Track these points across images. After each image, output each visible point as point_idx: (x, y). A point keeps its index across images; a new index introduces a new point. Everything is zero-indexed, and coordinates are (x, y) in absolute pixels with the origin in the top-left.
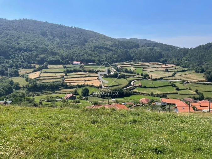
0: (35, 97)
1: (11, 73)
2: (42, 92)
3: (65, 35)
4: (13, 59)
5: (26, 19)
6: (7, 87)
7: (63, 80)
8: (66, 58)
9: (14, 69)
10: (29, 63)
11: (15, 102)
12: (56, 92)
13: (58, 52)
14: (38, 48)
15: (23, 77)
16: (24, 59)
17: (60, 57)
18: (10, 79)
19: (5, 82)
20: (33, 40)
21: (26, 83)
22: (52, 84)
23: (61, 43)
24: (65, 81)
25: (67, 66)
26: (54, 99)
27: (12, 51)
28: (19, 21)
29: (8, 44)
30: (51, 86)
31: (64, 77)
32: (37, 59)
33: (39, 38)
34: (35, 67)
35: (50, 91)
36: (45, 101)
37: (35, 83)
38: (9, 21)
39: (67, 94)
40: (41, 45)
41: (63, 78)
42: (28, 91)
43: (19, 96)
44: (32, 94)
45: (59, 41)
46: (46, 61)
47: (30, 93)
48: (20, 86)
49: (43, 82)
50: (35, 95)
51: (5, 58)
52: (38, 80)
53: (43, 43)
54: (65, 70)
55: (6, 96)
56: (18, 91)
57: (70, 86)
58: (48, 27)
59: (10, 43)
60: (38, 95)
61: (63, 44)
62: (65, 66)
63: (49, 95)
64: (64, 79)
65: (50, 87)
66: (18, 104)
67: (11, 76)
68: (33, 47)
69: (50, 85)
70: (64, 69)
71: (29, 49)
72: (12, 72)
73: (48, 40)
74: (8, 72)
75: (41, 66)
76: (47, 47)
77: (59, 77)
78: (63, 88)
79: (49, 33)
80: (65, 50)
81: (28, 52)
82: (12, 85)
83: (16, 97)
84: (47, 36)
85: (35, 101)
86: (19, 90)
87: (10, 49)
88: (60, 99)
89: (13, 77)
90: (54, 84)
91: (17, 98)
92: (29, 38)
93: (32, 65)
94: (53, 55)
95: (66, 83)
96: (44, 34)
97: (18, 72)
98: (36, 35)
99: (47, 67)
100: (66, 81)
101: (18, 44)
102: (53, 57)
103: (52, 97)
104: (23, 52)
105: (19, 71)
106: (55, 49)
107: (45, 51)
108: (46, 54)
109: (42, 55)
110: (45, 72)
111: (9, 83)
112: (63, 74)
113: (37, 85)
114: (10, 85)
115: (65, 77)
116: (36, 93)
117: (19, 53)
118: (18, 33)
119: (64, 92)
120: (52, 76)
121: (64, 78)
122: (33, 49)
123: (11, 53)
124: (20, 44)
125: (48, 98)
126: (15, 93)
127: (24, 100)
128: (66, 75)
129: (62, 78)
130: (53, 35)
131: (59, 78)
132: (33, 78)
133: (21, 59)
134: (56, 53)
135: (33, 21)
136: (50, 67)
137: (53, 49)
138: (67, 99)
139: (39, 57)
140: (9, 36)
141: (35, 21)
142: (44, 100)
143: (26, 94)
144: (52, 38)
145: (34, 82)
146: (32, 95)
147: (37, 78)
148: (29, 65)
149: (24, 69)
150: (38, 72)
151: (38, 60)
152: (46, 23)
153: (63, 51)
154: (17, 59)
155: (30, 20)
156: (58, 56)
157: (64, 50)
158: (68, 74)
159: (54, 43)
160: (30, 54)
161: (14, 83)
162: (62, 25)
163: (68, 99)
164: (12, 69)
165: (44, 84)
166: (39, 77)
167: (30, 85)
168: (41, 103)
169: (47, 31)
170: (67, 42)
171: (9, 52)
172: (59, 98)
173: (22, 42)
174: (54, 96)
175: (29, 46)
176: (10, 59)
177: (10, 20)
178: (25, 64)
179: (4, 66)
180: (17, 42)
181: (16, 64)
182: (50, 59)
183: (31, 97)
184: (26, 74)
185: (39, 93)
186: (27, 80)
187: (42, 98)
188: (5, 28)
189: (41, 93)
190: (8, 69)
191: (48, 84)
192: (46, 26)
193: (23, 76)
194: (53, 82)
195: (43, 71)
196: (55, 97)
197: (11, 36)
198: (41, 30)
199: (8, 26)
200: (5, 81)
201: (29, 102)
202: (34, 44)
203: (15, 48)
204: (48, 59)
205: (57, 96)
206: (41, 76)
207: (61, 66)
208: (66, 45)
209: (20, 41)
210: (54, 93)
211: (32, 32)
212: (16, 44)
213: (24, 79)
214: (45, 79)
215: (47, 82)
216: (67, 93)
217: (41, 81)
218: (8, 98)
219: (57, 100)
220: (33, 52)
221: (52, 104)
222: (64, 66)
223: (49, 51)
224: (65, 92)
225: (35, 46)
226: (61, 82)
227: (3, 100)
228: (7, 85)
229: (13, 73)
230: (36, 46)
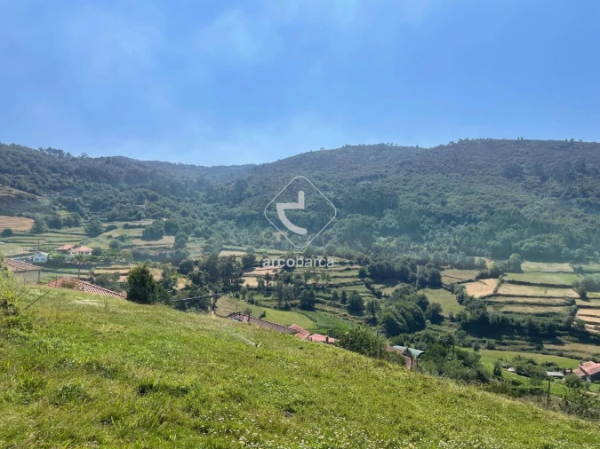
0: (482, 352)
1: (422, 278)
2: (501, 339)
3: (582, 169)
4: (430, 241)
5: (467, 140)
6: (412, 312)
7: (574, 313)
8: (582, 242)
9: (430, 267)
10: (468, 253)
11: (430, 357)
12: (546, 346)
13: (557, 221)
14: (494, 212)
15: (452, 291)
16: (455, 243)
17: (563, 238)
18: (420, 292)
19: (409, 300)
20: (481, 191)
21: (458, 309)
22: (535, 319)
23: (567, 194)
24: (578, 317)
25: (585, 267)
26: (538, 369)
27: (428, 223)
28: (448, 146)
29: (421, 207)
30: (532, 327)
31: (574, 303)
32: (492, 243)
33: (499, 186)
34: (483, 266)
35: (526, 340)
36: (510, 370)
37: (481, 311)
38: (427, 151)
39: (587, 360)
40: (504, 203)
41: (570, 305)
42: (463, 331)
43: (441, 342)
44: (473, 341)
45: (559, 188)
46: (517, 251)
47: (469, 338)
48: (442, 314)
49: (506, 312)
50: (480, 345)
51: (412, 241)
52: (490, 303)
53: (511, 197)
54: (581, 279)
55: (410, 336)
56: (436, 327)
57: (596, 335)
58: (528, 153)
59: (424, 203)
60: (491, 348)
61: (574, 196)
62: (581, 268)
63: (523, 354)
64: (576, 311)
65: (526, 328)
66: (435, 361)
67: (423, 285)
68: (481, 211)
69: (526, 323)
70: (575, 276)
71: (470, 217)
72: (426, 276)
73: (526, 187)
74: (417, 275)
75: (500, 264)
76: (521, 208)
77: (558, 301)
78: (571, 338)
79: (528, 168)
80: (582, 216)
81: (466, 225)
82: (424, 310)
83: (431, 343)
84: (521, 178)
85: (482, 366)
86: (440, 325)
87: (424, 219)
88: (560, 374)
89: (427, 289)
90: (541, 322)
91: (434, 347)
92: (472, 188)
93: (477, 259)
94: (537, 233)
95: (582, 324)
96: (513, 174)
97: (439, 277)
98: (490, 177)
99: (520, 268)
100: (583, 315)
101: (444, 204)
102: (539, 239)
103: (534, 364)
104: (454, 225)
105: (442, 273)
106: (546, 214)
107: (516, 221)
108: (517, 229)
109: (504, 233)
110: (513, 282)
111: (419, 304)
112: (573, 294)
113: (487, 319)
114: (419, 308)
115: (579, 302)
116: (484, 342)
117: (443, 226)
118: (445, 177)
119: (573, 351)
120: (536, 297)
121: (574, 306)
122: (479, 216)
123: (426, 227)
124: (449, 205)
125: (519, 362)
126: (430, 332)
127: (451, 354)
128: (583, 297)
129: (568, 305)
130: (541, 174)
131: (558, 305)
132: (477, 296)
133: (449, 242)
134: (548, 225)
135: (483, 141)
136: (527, 267)
137: (540, 215)
138: (584, 378)
139: (495, 239)
140: (424, 186)
141: (491, 141)
142: (508, 368)
143: (456, 339)
144: (539, 181)
145: (480, 307)
146: (473, 344)
147: (489, 296)
148: (468, 258)
149: (455, 270)
150: (491, 280)
151: (493, 247)
152: (520, 143)
153: (571, 218)
154: (439, 243)
155: (477, 140)
156: (555, 236)
157: (577, 217)
158: (589, 295)
159: (543, 197)
160: (472, 230)
161: (427, 303)
162: (572, 140)
163: (589, 380)
164: (425, 267)
165: (509, 317)
166: (496, 295)
167: (468, 314)
168: (497, 373)
169: (522, 163)
170: (589, 189)
171: (422, 225)
172: (558, 370)
173: (452, 200)
174: (540, 358)
175: (471, 208)
176: (422, 241)
177: (428, 148)
178: (458, 257)
179: (409, 260)
180: (440, 199)
181: (435, 256)
182: (529, 243)
183: (471, 351)
184: (459, 283)
185: (493, 341)
186: (461, 300)
187: (502, 360)
188: (417, 169)
189: (499, 343)
190: (418, 266)
191: (520, 318)
192: (521, 149)
193: (451, 289)
194: (538, 315)
195: (505, 278)
196: (543, 365)
197: (428, 185)
198: (504, 164)
199: (423, 164)
200: (407, 297)
201: (465, 365)
202: (483, 202)
203: (434, 214)
204: (522, 245)
205: (549, 361)
206: (500, 291)
207: (566, 266)
208: (584, 200)
209: (448, 197)
210: (539, 349)
211: (481, 172)
212: (439, 206)
213: (453, 298)
214: (511, 303)
215: (519, 313)
216: (584, 356)
217: (501, 307)
218: (412, 342)
219: (549, 374)
220: (481, 224)
221: (531, 383)
222: (577, 266)
223: (525, 219)
224: (577, 354)
225: (486, 207)
226: (565, 319)
227: (403, 345)
228: (412, 307)
229: (427, 279)
230: (488, 208)
